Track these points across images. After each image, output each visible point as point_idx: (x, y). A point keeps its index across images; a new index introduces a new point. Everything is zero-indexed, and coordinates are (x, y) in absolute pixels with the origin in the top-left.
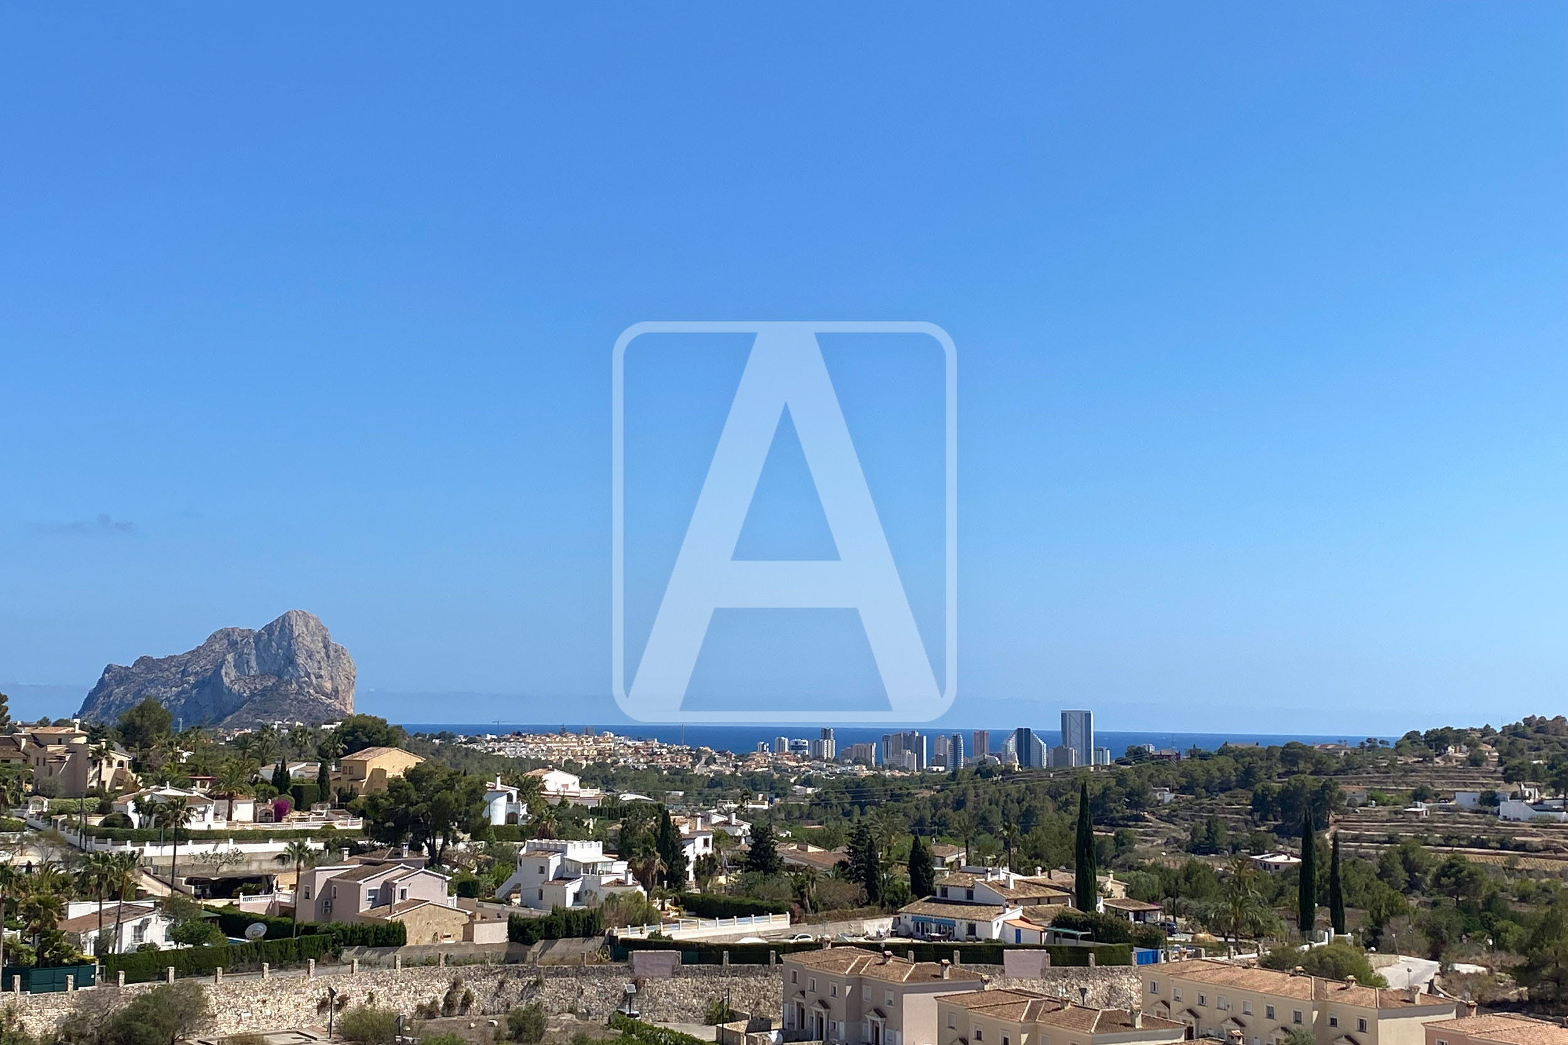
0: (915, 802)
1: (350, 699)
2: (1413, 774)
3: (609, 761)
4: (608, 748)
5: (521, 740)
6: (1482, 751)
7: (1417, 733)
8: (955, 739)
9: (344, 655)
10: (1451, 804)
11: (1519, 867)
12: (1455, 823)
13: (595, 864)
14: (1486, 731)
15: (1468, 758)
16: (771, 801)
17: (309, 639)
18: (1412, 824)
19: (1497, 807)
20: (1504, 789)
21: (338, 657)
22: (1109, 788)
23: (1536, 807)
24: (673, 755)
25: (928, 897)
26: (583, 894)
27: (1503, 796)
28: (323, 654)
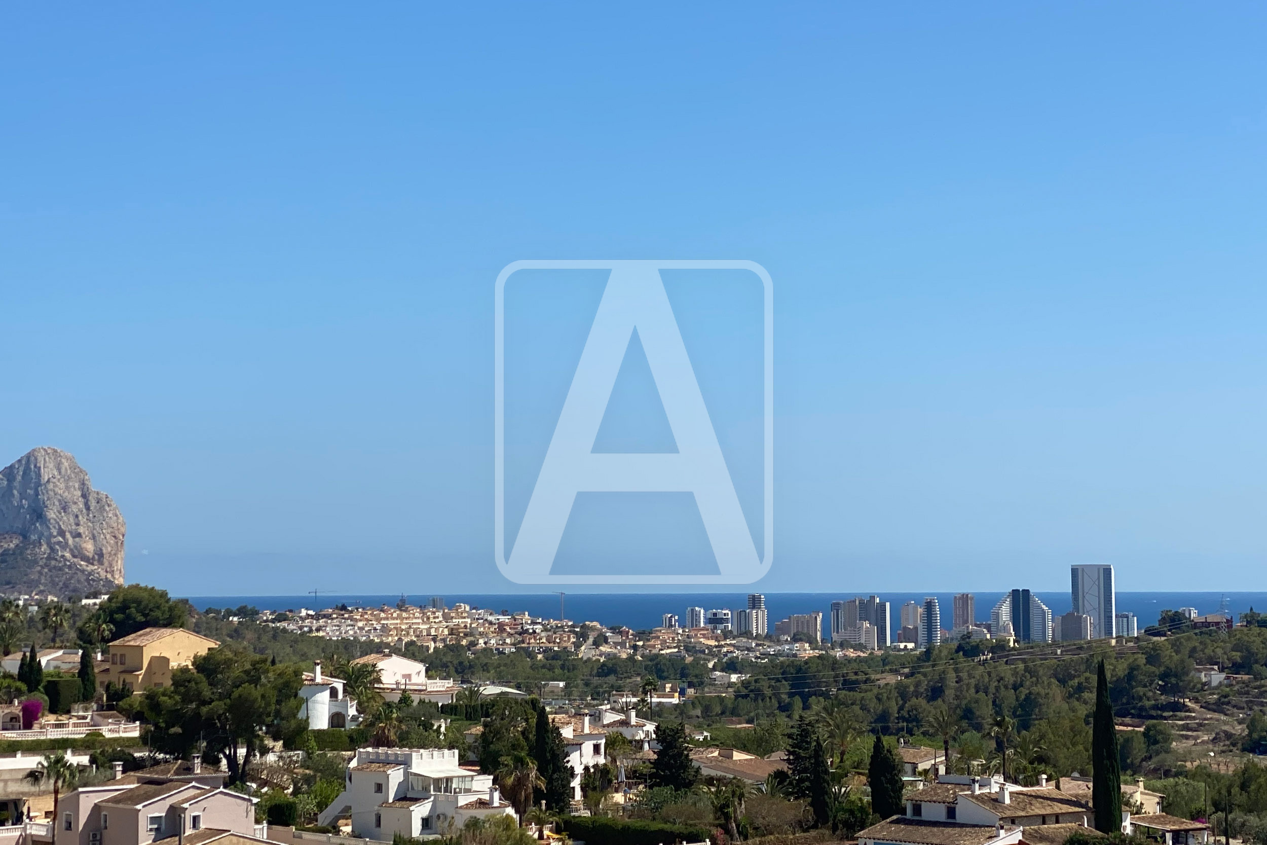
0: (875, 691)
1: (119, 565)
3: (464, 642)
4: (463, 625)
5: (346, 616)
8: (929, 606)
9: (109, 506)
13: (449, 780)
16: (682, 693)
17: (62, 486)
21: (102, 509)
22: (1137, 668)
24: (550, 633)
25: (895, 817)
26: (435, 819)
28: (81, 506)
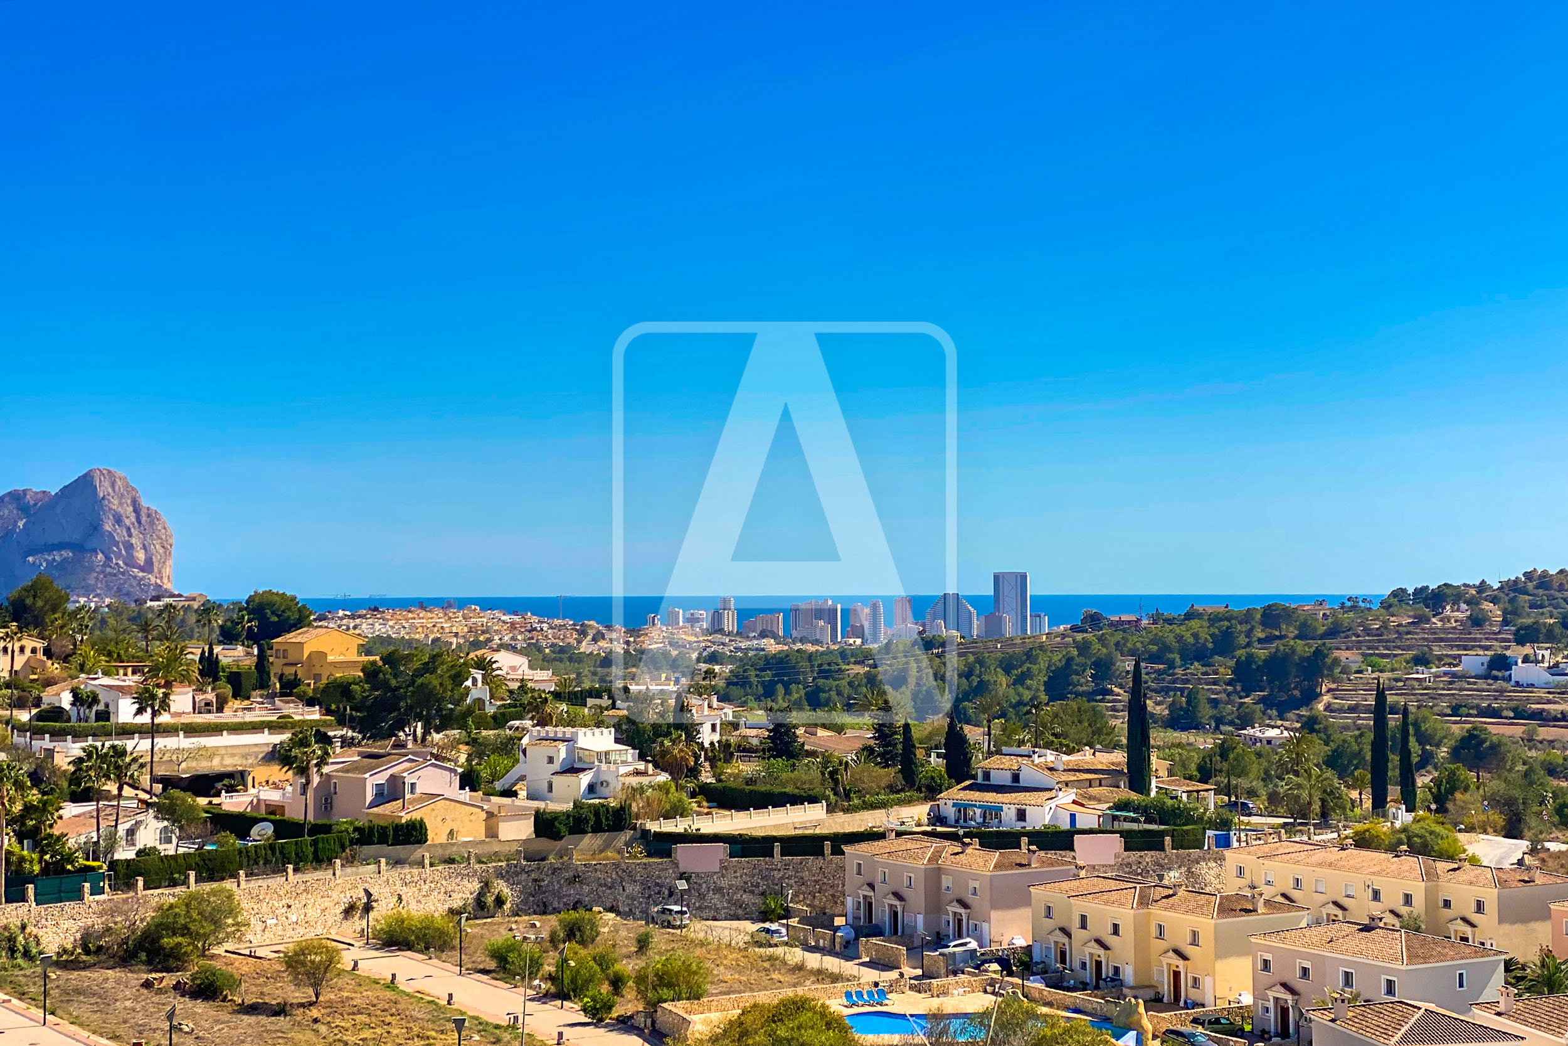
2: (1409, 636)
3: (482, 638)
4: (480, 624)
5: (378, 616)
6: (1483, 609)
7: (1403, 591)
9: (158, 520)
10: (1456, 669)
11: (1540, 738)
12: (1461, 690)
13: (607, 753)
14: (1482, 587)
15: (1468, 618)
17: (116, 502)
18: (1414, 692)
19: (1508, 673)
20: (1516, 652)
21: (152, 523)
23: (1552, 671)
25: (968, 783)
26: (599, 785)
27: (1514, 660)
28: (134, 520)
